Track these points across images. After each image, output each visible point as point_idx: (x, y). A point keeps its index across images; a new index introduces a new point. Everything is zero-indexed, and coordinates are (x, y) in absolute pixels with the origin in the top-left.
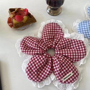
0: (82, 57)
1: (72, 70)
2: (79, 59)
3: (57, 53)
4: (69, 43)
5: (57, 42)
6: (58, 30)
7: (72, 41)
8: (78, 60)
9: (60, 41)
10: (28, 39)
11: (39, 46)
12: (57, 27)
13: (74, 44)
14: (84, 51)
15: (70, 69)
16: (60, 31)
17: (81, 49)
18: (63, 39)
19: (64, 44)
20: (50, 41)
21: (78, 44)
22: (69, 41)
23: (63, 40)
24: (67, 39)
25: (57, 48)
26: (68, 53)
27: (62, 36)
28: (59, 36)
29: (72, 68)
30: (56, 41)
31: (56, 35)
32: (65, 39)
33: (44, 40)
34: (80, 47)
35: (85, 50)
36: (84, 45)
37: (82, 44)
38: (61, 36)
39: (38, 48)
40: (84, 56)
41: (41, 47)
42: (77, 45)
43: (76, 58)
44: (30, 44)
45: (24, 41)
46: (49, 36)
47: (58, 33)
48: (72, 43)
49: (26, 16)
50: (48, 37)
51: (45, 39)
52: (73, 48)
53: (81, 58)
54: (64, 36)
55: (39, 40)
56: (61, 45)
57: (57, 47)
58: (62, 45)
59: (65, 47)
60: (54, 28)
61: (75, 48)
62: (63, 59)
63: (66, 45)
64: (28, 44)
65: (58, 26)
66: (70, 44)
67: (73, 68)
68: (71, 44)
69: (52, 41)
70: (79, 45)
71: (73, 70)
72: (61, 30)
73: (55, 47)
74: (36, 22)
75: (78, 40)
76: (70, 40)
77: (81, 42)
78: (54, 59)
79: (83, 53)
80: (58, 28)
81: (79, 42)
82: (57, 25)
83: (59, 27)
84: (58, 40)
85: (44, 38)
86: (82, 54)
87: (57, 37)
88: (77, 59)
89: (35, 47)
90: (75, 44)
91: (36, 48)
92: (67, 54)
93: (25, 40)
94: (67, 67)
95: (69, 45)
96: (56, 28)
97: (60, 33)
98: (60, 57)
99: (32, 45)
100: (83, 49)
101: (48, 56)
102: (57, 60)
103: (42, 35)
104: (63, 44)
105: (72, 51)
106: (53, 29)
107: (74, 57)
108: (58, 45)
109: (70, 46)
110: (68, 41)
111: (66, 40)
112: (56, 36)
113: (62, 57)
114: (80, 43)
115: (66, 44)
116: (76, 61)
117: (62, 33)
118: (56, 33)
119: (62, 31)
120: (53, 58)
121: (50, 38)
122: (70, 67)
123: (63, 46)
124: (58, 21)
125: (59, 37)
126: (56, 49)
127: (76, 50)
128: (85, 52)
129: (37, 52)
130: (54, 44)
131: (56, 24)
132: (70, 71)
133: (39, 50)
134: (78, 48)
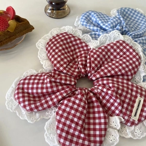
0: (137, 63)
1: (137, 92)
2: (136, 70)
3: (97, 79)
4: (104, 53)
5: (84, 63)
6: (74, 43)
7: (106, 47)
8: (135, 73)
9: (88, 57)
10: (27, 81)
11: (58, 84)
12: (70, 38)
13: (112, 51)
14: (134, 54)
15: (134, 93)
16: (78, 42)
17: (128, 53)
18: (92, 52)
19: (99, 59)
20: (72, 67)
21: (118, 47)
22: (103, 50)
23: (92, 54)
24: (97, 49)
25: (90, 72)
26: (113, 69)
27: (85, 48)
28: (80, 51)
29: (135, 89)
30: (82, 61)
31: (74, 52)
32: (94, 51)
33: (61, 68)
34: (125, 50)
35: (134, 51)
36: (127, 45)
37: (124, 45)
38: (84, 50)
39: (60, 88)
40: (140, 61)
41: (63, 82)
42: (118, 50)
43: (130, 70)
44: (37, 88)
45: (20, 91)
46: (66, 58)
47: (76, 47)
48: (109, 50)
49: (12, 19)
50: (65, 60)
51: (62, 65)
52: (115, 57)
53: (137, 66)
54: (89, 48)
55: (50, 74)
56: (93, 62)
57: (88, 69)
58: (96, 62)
59: (101, 62)
60: (65, 42)
61: (118, 57)
62: (113, 83)
63: (101, 59)
64: (35, 91)
65: (70, 36)
66: (107, 53)
67: (137, 88)
68: (109, 54)
69: (74, 64)
70: (121, 47)
71: (139, 91)
72: (79, 39)
73: (86, 71)
74: (34, 28)
75: (115, 42)
76: (103, 48)
77: (121, 42)
78: (99, 91)
79: (134, 57)
80: (72, 39)
81: (118, 44)
82: (67, 35)
83: (74, 37)
84: (83, 59)
85: (58, 65)
86: (134, 59)
87: (79, 54)
88: (133, 72)
89: (52, 87)
90: (115, 51)
91: (55, 89)
92: (113, 72)
93: (21, 86)
94: (127, 93)
95: (107, 57)
96: (69, 40)
97: (80, 46)
98: (105, 82)
99: (42, 88)
100: (131, 50)
101: (84, 92)
102: (105, 90)
103: (53, 62)
104: (96, 59)
105: (117, 62)
106: (64, 44)
107: (127, 69)
108: (88, 65)
109: (109, 57)
110: (100, 50)
111: (97, 51)
112: (76, 53)
113: (108, 80)
114: (121, 44)
115: (101, 56)
116: (134, 76)
117: (84, 44)
118: (73, 48)
119: (82, 41)
120: (96, 91)
121: (68, 61)
122: (132, 90)
123: (99, 62)
124: (64, 27)
125: (83, 52)
126: (89, 75)
127: (121, 58)
128: (137, 54)
129: (61, 94)
130: (81, 66)
131: (65, 34)
132: (136, 97)
133: (63, 89)
134: (121, 53)
